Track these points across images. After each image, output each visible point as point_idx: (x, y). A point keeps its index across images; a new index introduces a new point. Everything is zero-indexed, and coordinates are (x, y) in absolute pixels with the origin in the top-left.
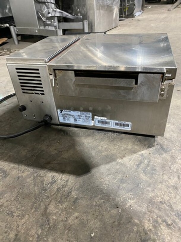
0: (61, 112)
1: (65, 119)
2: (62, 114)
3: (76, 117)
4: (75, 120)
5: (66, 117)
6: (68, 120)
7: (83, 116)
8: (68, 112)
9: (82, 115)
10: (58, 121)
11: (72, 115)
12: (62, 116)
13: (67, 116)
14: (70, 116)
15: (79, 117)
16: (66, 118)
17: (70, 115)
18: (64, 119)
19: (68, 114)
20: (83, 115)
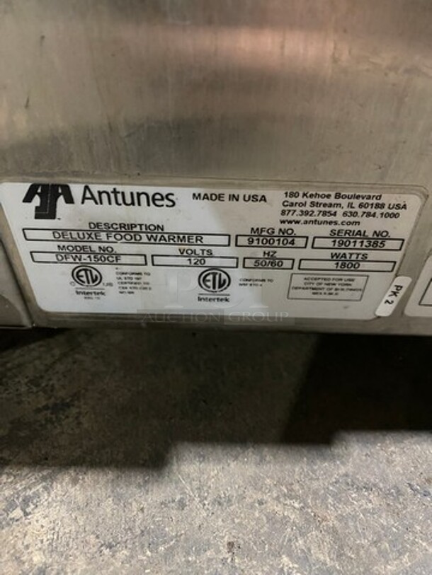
0: (46, 211)
1: (97, 279)
2: (60, 234)
3: (222, 256)
4: (216, 281)
5: (110, 256)
6: (133, 282)
7: (310, 242)
8: (135, 200)
9: (299, 230)
10: (19, 306)
11: (181, 238)
12: (62, 255)
13: (119, 248)
14: (149, 249)
15: (259, 253)
16: (108, 272)
17: (156, 233)
18: (85, 277)
19: (128, 231)
20: (311, 230)
